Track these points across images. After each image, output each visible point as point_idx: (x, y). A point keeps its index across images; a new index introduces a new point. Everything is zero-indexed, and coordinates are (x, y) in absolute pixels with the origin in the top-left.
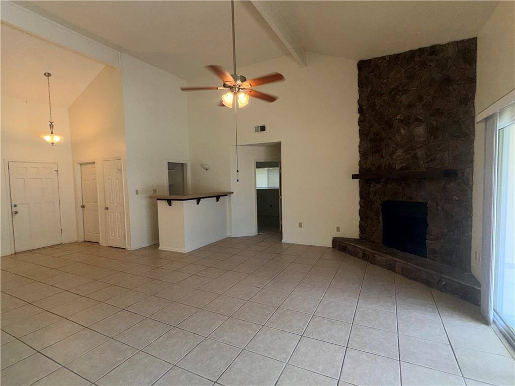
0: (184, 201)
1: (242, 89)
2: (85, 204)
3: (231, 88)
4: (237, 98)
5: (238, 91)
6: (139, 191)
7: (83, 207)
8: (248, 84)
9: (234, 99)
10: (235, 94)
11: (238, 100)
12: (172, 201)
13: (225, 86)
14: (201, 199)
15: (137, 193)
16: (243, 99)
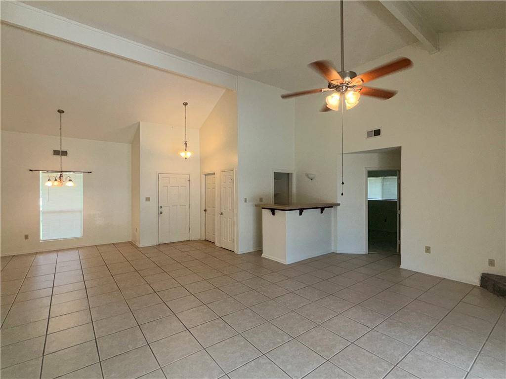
0: (287, 212)
1: (350, 87)
2: (207, 208)
3: (338, 88)
4: (344, 99)
5: (346, 90)
6: (247, 199)
7: (205, 211)
8: (360, 80)
9: (340, 100)
10: (342, 93)
11: (346, 101)
12: (275, 211)
13: (330, 86)
14: (304, 210)
15: (246, 201)
16: (352, 98)
